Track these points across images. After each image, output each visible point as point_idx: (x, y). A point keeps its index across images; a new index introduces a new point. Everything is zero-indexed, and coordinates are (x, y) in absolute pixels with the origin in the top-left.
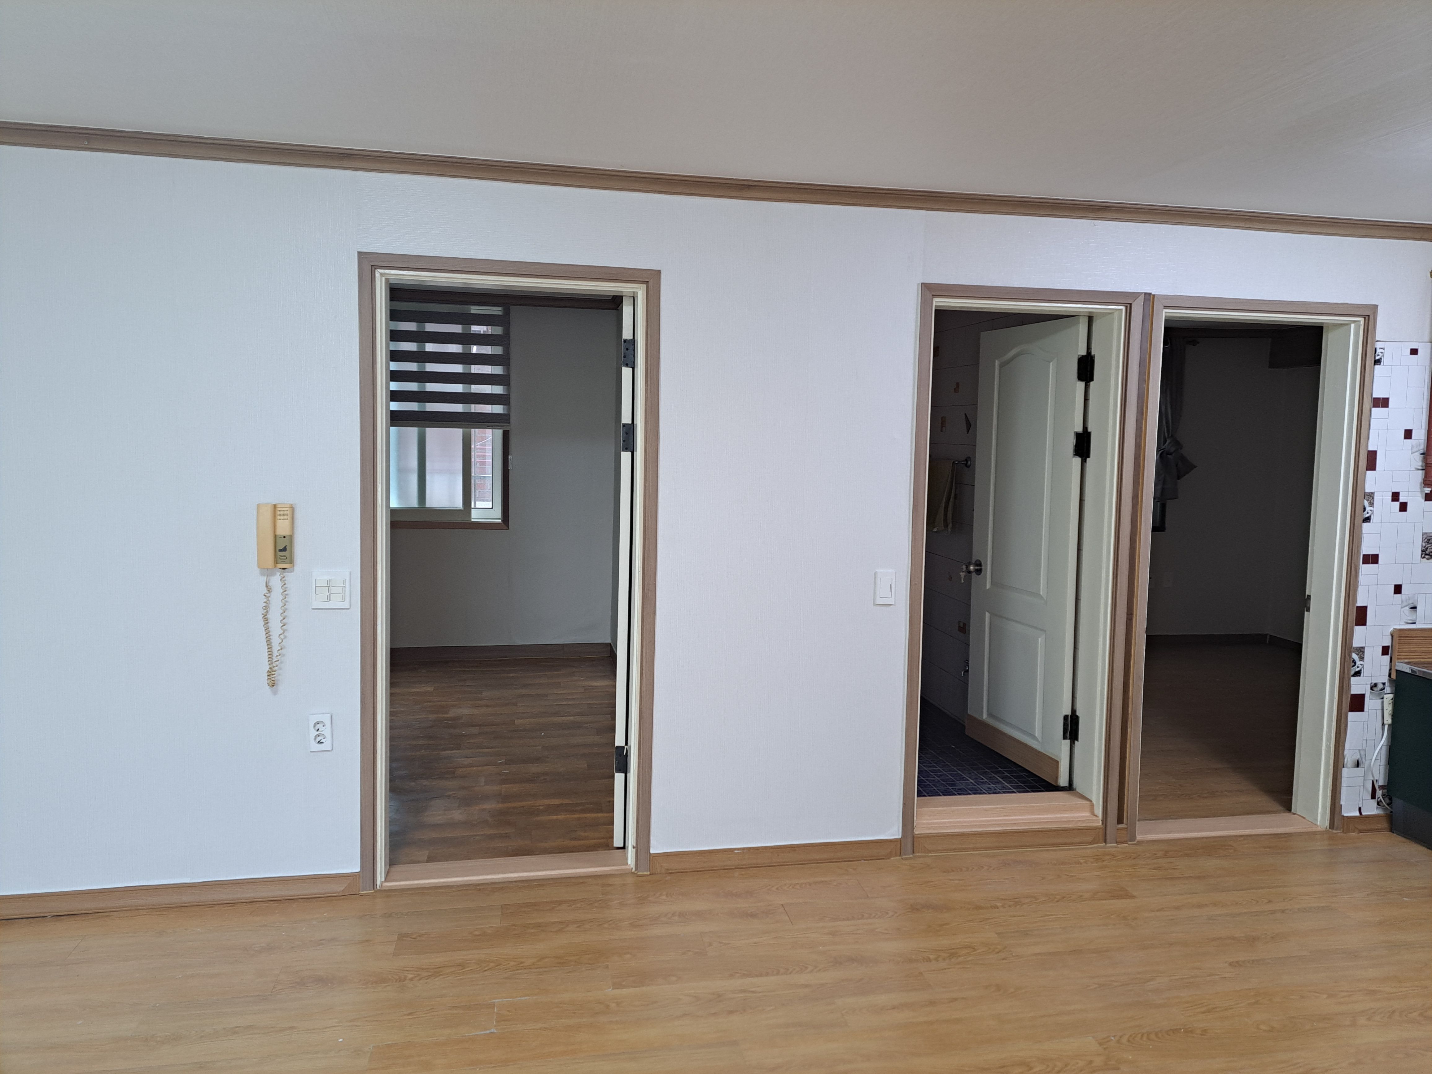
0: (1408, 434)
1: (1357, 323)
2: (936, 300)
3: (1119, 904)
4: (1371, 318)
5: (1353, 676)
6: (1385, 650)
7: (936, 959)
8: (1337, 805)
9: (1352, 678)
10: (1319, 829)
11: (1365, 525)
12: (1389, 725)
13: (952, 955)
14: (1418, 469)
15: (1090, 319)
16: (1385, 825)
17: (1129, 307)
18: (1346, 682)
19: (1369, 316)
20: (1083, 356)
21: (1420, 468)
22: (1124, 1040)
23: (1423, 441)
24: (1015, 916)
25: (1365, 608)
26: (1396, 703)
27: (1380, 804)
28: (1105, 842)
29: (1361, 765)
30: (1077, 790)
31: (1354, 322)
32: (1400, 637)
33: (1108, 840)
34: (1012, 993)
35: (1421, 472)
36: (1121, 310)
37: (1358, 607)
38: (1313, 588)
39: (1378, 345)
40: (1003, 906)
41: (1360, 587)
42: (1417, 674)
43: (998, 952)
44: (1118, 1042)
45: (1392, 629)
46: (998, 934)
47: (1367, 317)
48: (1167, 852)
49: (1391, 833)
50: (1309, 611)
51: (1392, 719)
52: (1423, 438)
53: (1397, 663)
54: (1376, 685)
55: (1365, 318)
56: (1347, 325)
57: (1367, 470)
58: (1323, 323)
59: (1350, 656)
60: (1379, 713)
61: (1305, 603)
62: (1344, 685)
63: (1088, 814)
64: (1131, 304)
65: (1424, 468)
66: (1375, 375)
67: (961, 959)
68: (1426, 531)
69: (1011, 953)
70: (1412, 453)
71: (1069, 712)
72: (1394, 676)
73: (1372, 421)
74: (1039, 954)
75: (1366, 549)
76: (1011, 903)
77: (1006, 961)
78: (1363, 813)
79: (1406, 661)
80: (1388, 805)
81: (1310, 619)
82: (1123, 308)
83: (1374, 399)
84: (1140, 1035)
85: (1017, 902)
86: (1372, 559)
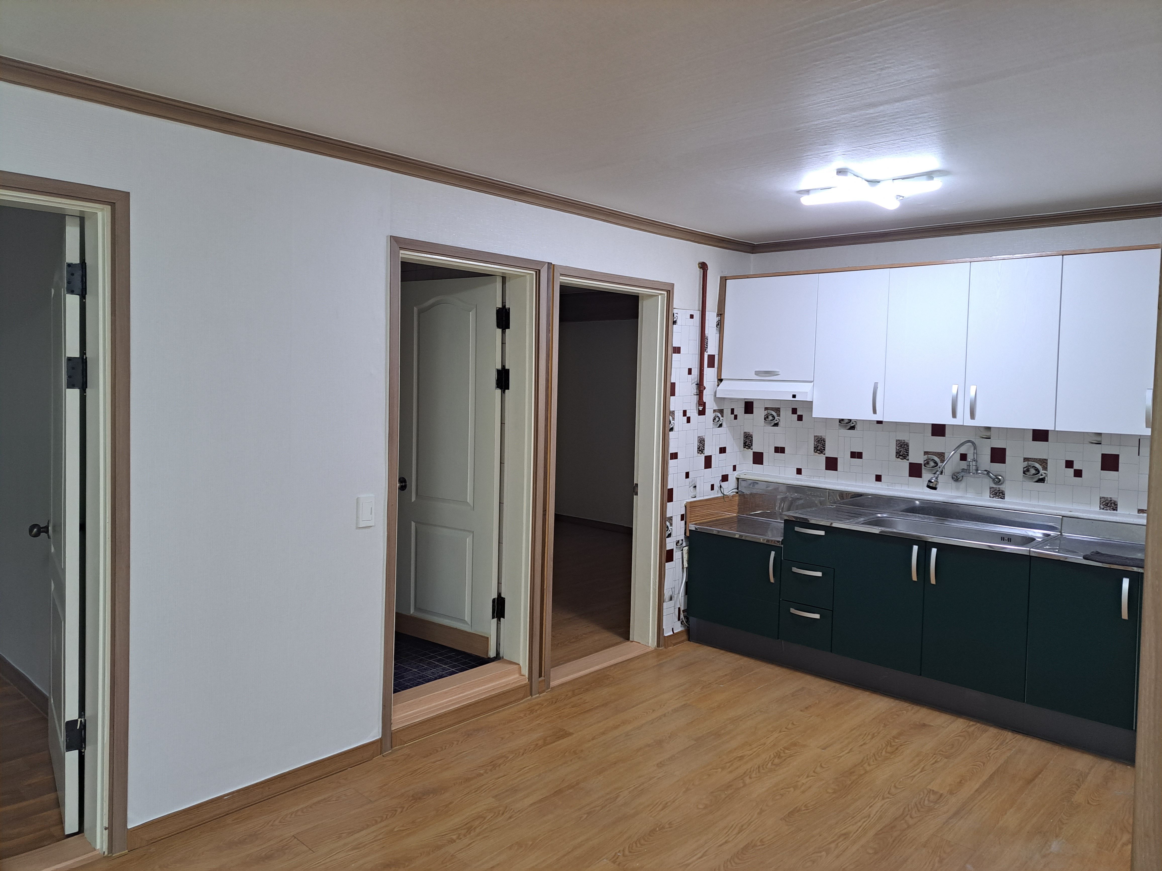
0: (690, 371)
1: (663, 295)
2: (402, 252)
3: (565, 743)
4: (671, 292)
5: (667, 537)
6: (683, 517)
7: (459, 838)
8: (661, 630)
9: (667, 539)
10: (650, 649)
11: (671, 433)
12: (686, 568)
13: (470, 829)
14: (695, 395)
15: (504, 279)
16: (685, 637)
17: (538, 273)
18: (664, 542)
19: (670, 291)
20: (500, 308)
21: (696, 394)
22: (627, 852)
23: (696, 376)
24: (499, 778)
25: (672, 489)
26: (690, 553)
27: (683, 623)
28: (531, 695)
29: (673, 599)
30: (504, 658)
31: (661, 294)
32: (690, 507)
33: (533, 693)
34: (531, 845)
35: (696, 396)
36: (533, 274)
37: (668, 489)
38: (639, 478)
39: (675, 311)
40: (486, 772)
41: (669, 475)
42: (698, 530)
43: (503, 814)
44: (624, 855)
45: (685, 502)
46: (495, 797)
47: (669, 292)
48: (573, 691)
49: (689, 642)
50: (637, 495)
51: (688, 564)
52: (696, 374)
53: (690, 525)
54: (678, 541)
55: (667, 292)
56: (656, 296)
57: (671, 396)
58: (639, 293)
59: (665, 524)
60: (681, 560)
61: (634, 489)
62: (663, 544)
63: (517, 676)
64: (539, 270)
65: (698, 394)
66: (674, 331)
67: (478, 830)
68: (700, 436)
69: (512, 810)
70: (692, 384)
71: (496, 596)
72: (688, 534)
73: (673, 362)
74: (534, 803)
75: (672, 450)
76: (490, 768)
77: (512, 819)
78: (675, 632)
79: (694, 523)
80: (686, 622)
81: (639, 501)
82: (534, 273)
83: (674, 347)
84: (634, 844)
85: (493, 765)
86: (674, 456)
